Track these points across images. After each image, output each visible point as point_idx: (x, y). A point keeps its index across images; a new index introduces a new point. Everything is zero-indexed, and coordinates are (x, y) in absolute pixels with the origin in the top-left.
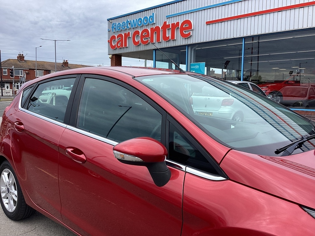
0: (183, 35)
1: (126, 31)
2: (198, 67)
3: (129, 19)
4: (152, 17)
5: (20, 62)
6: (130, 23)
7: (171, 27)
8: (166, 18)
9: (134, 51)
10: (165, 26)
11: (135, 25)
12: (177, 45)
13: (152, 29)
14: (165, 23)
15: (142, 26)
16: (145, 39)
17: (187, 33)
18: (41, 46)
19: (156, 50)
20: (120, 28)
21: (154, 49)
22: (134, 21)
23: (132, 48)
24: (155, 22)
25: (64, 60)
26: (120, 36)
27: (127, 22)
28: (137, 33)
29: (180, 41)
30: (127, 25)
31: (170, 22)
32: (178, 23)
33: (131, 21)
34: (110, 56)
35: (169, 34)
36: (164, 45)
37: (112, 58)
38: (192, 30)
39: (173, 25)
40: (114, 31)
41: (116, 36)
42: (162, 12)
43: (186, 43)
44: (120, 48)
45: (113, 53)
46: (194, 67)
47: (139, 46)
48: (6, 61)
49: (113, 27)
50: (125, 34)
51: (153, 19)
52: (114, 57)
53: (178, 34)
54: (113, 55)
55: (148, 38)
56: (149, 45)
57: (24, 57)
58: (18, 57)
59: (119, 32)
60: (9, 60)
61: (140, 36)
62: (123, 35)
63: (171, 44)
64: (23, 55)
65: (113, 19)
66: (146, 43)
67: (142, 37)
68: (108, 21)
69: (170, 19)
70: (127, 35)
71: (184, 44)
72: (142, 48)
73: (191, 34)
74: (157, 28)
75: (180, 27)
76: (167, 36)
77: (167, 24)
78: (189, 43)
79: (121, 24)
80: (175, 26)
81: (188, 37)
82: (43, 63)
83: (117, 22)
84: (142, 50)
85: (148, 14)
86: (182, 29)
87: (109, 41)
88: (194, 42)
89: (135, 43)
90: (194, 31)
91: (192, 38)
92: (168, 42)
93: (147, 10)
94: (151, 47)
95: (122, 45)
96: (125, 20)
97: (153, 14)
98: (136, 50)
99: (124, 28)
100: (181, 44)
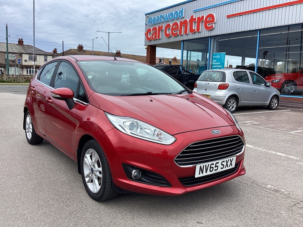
0: (206, 27)
1: (160, 24)
2: (219, 56)
3: (163, 13)
4: (181, 12)
5: (80, 52)
6: (163, 17)
7: (197, 21)
8: (193, 12)
9: (166, 42)
10: (192, 20)
11: (167, 19)
12: (201, 36)
13: (181, 22)
14: (192, 16)
15: (173, 20)
16: (175, 32)
17: (210, 26)
18: (97, 38)
19: (183, 41)
20: (159, 21)
21: (182, 41)
22: (166, 15)
23: (164, 39)
24: (183, 16)
25: (117, 51)
26: (155, 29)
27: (161, 16)
28: (168, 26)
29: (204, 33)
30: (161, 19)
31: (196, 16)
32: (203, 17)
33: (164, 15)
34: (146, 47)
35: (195, 27)
36: (191, 36)
37: (147, 49)
38: (215, 23)
39: (199, 18)
40: (150, 25)
41: (152, 29)
42: (190, 6)
43: (209, 35)
44: (155, 40)
45: (149, 44)
46: (215, 57)
47: (169, 37)
48: (68, 51)
49: (149, 21)
50: (159, 27)
51: (182, 14)
52: (149, 48)
53: (202, 26)
54: (148, 46)
55: (177, 31)
56: (178, 37)
57: (83, 47)
58: (78, 47)
59: (154, 25)
60: (71, 49)
61: (171, 28)
62: (157, 28)
63: (197, 36)
64: (82, 45)
65: (150, 14)
66: (176, 35)
67: (173, 29)
68: (146, 15)
69: (197, 13)
70: (160, 28)
71: (207, 36)
72: (173, 39)
73: (214, 27)
74: (186, 21)
75: (204, 20)
76: (193, 29)
77: (194, 18)
78: (212, 35)
79: (156, 18)
80: (200, 19)
81: (211, 29)
82: (99, 53)
83: (152, 17)
84: (172, 41)
85: (178, 9)
86: (206, 22)
87: (145, 33)
88: (216, 34)
89: (167, 35)
90: (217, 24)
91: (214, 30)
92: (194, 34)
93: (178, 5)
94: (180, 38)
95: (156, 37)
96: (159, 14)
97: (183, 9)
98: (167, 42)
99: (155, 23)
100: (205, 36)
